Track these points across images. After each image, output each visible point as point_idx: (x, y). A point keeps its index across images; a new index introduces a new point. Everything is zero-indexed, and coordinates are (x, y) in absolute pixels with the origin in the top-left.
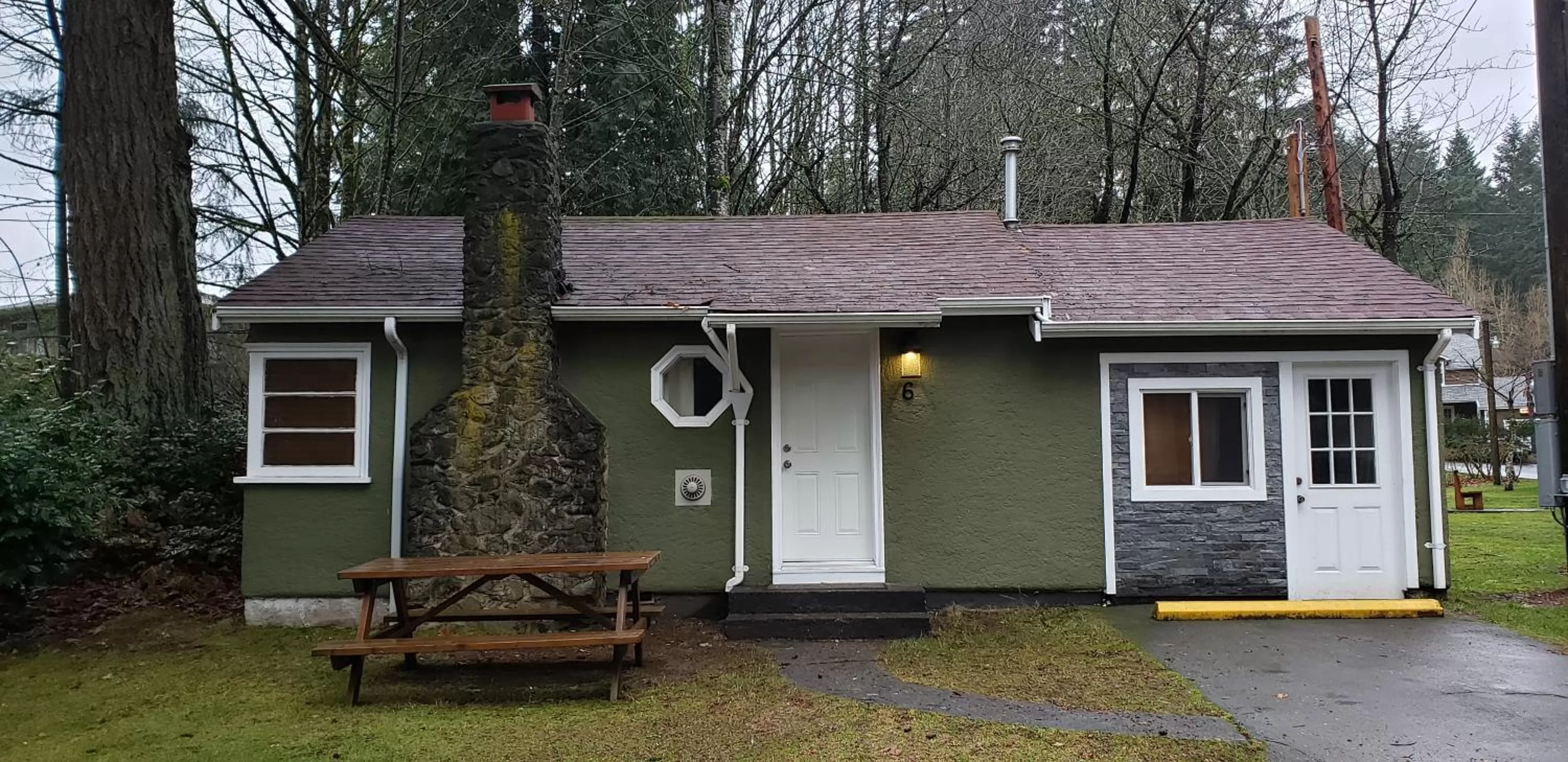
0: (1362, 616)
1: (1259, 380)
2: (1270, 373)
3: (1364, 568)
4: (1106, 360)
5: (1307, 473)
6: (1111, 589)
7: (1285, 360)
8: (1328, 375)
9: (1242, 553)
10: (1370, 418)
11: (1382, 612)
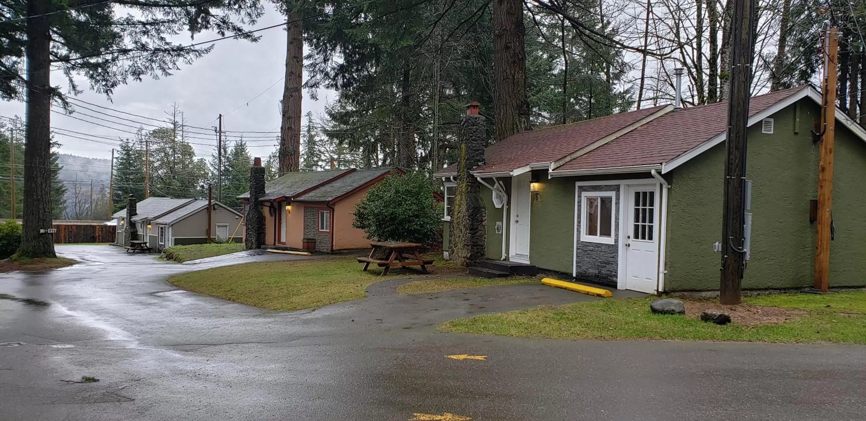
0: (583, 292)
1: (614, 192)
2: (617, 189)
3: (647, 279)
4: (578, 184)
5: (632, 234)
6: (574, 275)
7: (622, 183)
8: (641, 190)
9: (607, 266)
10: (653, 209)
11: (588, 292)
